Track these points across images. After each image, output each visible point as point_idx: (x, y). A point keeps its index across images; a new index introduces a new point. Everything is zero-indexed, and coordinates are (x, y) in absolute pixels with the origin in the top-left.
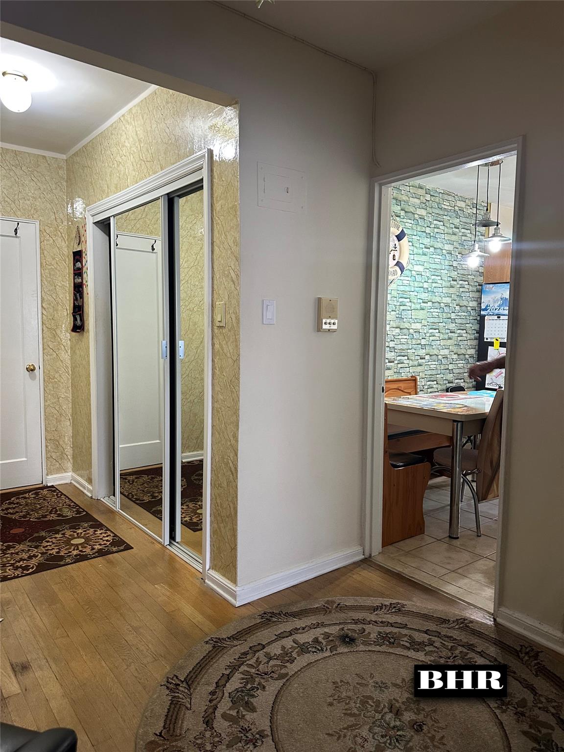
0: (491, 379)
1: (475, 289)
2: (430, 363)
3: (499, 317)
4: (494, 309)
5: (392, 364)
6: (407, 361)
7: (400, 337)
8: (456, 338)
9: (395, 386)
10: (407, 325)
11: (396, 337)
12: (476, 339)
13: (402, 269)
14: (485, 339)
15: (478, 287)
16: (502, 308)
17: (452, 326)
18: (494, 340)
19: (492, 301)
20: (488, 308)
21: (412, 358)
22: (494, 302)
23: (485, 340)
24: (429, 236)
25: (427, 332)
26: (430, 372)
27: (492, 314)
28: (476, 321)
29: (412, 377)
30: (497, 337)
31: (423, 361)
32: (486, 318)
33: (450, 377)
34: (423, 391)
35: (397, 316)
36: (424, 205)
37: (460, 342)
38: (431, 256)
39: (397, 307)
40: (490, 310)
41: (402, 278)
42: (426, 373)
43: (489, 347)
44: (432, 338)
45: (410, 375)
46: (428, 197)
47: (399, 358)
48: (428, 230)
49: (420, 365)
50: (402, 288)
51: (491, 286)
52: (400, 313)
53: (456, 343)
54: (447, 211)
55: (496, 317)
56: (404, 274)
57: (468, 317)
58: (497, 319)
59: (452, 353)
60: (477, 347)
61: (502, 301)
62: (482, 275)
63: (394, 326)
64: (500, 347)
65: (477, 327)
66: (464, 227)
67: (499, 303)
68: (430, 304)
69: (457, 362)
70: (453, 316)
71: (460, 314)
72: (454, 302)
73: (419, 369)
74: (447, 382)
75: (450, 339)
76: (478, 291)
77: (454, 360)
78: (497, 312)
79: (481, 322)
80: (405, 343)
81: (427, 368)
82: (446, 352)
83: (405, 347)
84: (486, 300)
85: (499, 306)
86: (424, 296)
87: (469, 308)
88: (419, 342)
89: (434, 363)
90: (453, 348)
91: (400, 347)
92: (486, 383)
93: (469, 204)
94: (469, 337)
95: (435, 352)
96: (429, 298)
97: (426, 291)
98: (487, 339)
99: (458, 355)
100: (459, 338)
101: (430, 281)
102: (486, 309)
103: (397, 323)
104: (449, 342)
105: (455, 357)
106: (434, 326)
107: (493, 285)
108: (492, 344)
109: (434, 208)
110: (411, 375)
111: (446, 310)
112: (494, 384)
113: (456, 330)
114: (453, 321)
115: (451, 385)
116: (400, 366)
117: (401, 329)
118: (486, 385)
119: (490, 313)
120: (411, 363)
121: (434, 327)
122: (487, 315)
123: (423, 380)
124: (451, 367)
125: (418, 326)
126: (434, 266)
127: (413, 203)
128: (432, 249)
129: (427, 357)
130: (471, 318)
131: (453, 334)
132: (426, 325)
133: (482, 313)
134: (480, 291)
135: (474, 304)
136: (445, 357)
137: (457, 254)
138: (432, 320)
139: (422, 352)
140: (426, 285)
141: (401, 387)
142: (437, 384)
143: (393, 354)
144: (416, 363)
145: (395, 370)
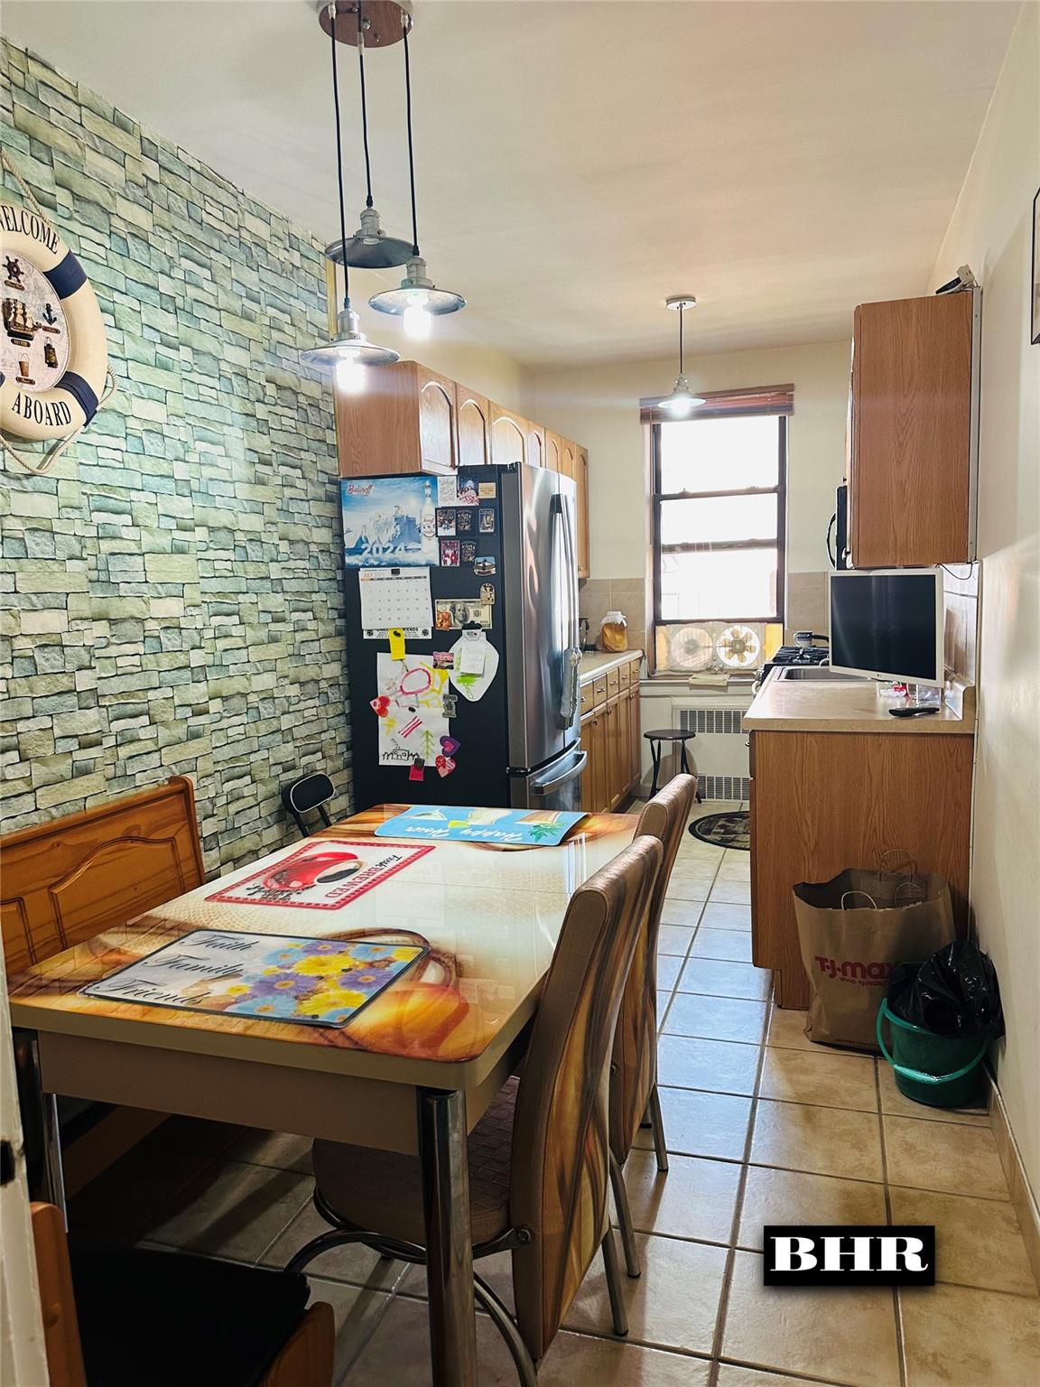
0: (393, 740)
1: (321, 492)
2: (225, 723)
3: (395, 572)
4: (381, 550)
5: (94, 752)
6: (150, 732)
7: (112, 651)
8: (289, 635)
9: (117, 829)
10: (132, 607)
11: (98, 653)
12: (339, 633)
13: (89, 402)
14: (365, 633)
15: (328, 487)
16: (402, 546)
17: (276, 602)
18: (389, 636)
19: (371, 526)
20: (363, 547)
21: (165, 717)
22: (379, 530)
23: (366, 636)
24: (171, 305)
25: (205, 627)
26: (227, 752)
27: (376, 563)
28: (334, 585)
29: (172, 780)
30: (395, 624)
31: (203, 719)
32: (362, 573)
33: (286, 752)
34: (213, 815)
35: (94, 575)
36: (143, 192)
37: (302, 646)
38: (185, 375)
39: (89, 543)
40: (371, 552)
41: (92, 439)
42: (218, 755)
43: (378, 654)
44: (221, 644)
45: (163, 775)
46: (152, 169)
47: (117, 726)
48: (165, 285)
49: (194, 735)
50: (97, 475)
51: (365, 484)
52: (101, 567)
53: (290, 650)
54: (221, 238)
55: (387, 572)
56: (100, 427)
57: (313, 574)
58: (390, 576)
59: (286, 681)
60: (344, 656)
61: (398, 528)
62: (333, 453)
63: (87, 614)
64: (406, 653)
65: (336, 600)
66: (272, 300)
67: (392, 531)
68: (201, 533)
69: (302, 706)
70: (275, 571)
71: (291, 564)
72: (273, 528)
73: (194, 748)
74: (279, 769)
75: (274, 640)
76: (329, 499)
77: (294, 700)
78: (388, 556)
79: (348, 585)
80: (135, 670)
81: (218, 739)
82: (267, 681)
83: (135, 683)
84: (355, 524)
85: (394, 540)
86: (182, 507)
87: (313, 548)
88: (181, 660)
89: (236, 720)
90: (286, 668)
91: (117, 685)
92: (381, 752)
93: (281, 235)
94: (322, 629)
95: (238, 685)
96: (199, 514)
97: (186, 489)
98: (370, 632)
99: (302, 684)
100: (300, 636)
101: (193, 458)
102: (357, 551)
103: (95, 602)
104: (273, 651)
105: (294, 691)
106: (223, 605)
107: (370, 482)
108: (384, 646)
109: (176, 213)
110: (169, 775)
111: (254, 551)
112: (400, 753)
113: (287, 613)
114: (277, 586)
115: (292, 775)
116: (124, 752)
117: (113, 622)
118: (381, 758)
119: (372, 561)
120: (164, 734)
121: (225, 608)
122: (363, 566)
123: (210, 780)
124: (286, 722)
125: (172, 608)
126: (199, 410)
127: (100, 172)
128: (185, 353)
129: (215, 706)
130: (322, 575)
131: (280, 626)
132: (198, 601)
133: (350, 560)
134: (337, 500)
135: (323, 535)
136: (269, 697)
137: (264, 383)
138: (215, 585)
139: (197, 693)
140: (180, 471)
141: (136, 827)
142: (253, 782)
143: (93, 714)
144: (181, 731)
145: (110, 771)
